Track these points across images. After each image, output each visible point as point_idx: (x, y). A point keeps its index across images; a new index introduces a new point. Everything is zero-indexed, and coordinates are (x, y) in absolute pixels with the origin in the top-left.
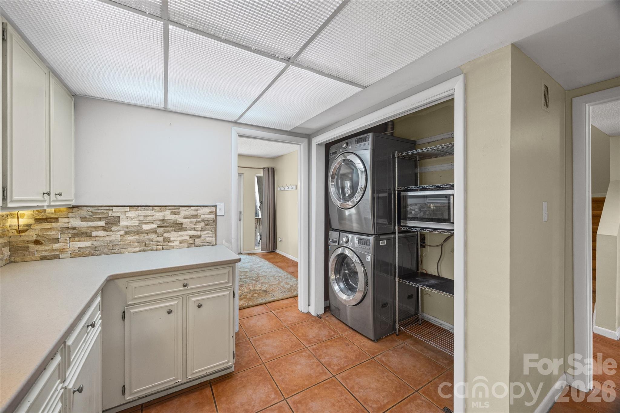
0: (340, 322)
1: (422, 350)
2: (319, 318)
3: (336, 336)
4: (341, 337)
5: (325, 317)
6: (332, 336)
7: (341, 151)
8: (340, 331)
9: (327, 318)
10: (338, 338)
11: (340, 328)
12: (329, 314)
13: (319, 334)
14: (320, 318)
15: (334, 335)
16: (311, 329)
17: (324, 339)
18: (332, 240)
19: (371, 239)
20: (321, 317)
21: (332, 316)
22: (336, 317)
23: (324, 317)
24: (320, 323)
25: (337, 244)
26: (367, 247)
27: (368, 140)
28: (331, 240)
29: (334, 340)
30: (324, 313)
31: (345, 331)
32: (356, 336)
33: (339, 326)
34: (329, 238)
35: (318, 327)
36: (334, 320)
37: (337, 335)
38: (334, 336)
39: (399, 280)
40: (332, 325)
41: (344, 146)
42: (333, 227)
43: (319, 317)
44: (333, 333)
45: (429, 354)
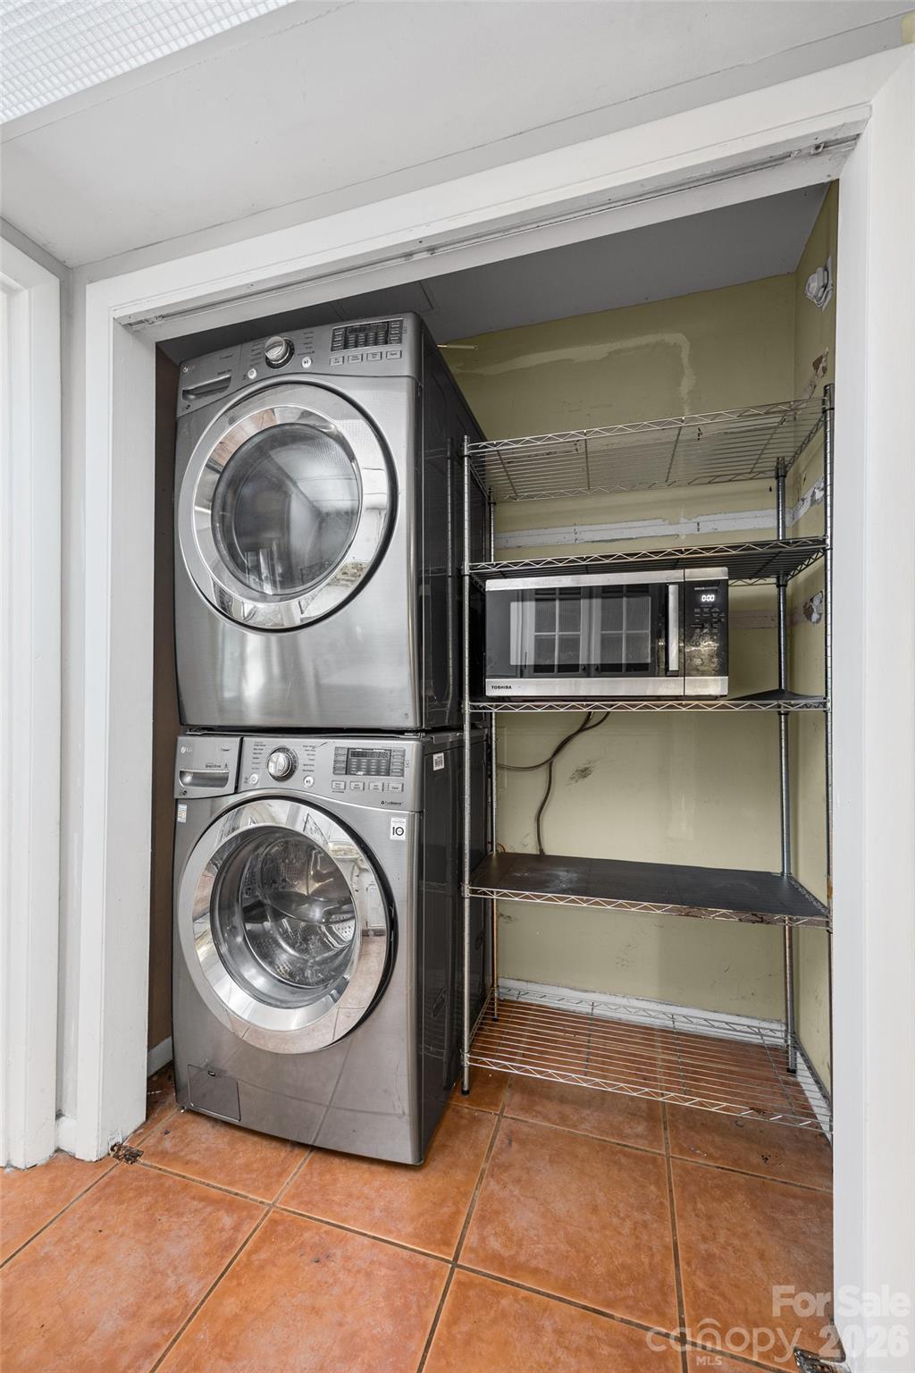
0: (238, 1134)
1: (564, 1119)
2: (124, 1164)
3: (247, 1228)
4: (274, 1222)
5: (160, 1140)
6: (227, 1246)
7: (253, 375)
8: (256, 1190)
9: (168, 1144)
10: (266, 1238)
11: (247, 1167)
12: (171, 1116)
13: (154, 1272)
14: (132, 1157)
15: (237, 1228)
16: (97, 1259)
17: (194, 1290)
18: (195, 776)
19: (409, 748)
20: (136, 1148)
21: (190, 1117)
22: (209, 1118)
23: (151, 1141)
24: (140, 1192)
25: (230, 787)
26: (392, 781)
27: (400, 341)
28: (188, 779)
29: (248, 1265)
30: (147, 1117)
31: (280, 1175)
32: (335, 1180)
33: (240, 1161)
34: (179, 768)
35: (137, 1224)
36: (205, 1136)
37: (251, 1217)
38: (241, 1238)
39: (473, 892)
40: (204, 1173)
41: (275, 354)
42: (192, 719)
43: (125, 1154)
44: (227, 1221)
45: (588, 1125)
